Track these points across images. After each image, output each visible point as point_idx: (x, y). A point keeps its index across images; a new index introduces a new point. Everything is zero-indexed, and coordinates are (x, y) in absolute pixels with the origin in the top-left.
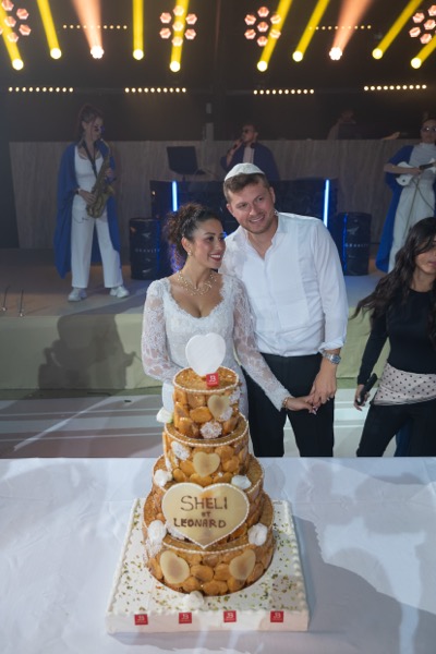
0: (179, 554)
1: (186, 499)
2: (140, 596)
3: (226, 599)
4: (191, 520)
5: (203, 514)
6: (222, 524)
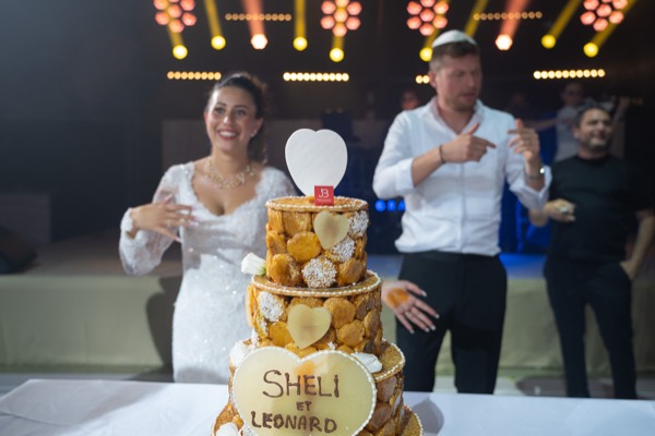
1: (270, 377)
5: (299, 406)
6: (330, 426)
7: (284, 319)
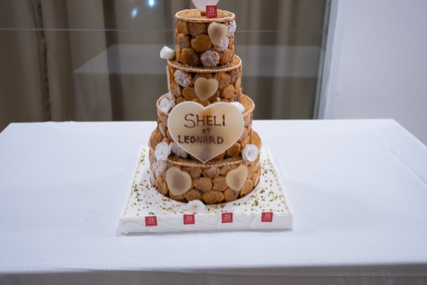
0: (182, 168)
1: (188, 117)
2: (149, 205)
3: (222, 207)
4: (193, 137)
5: (204, 131)
6: (220, 141)
7: (192, 86)
